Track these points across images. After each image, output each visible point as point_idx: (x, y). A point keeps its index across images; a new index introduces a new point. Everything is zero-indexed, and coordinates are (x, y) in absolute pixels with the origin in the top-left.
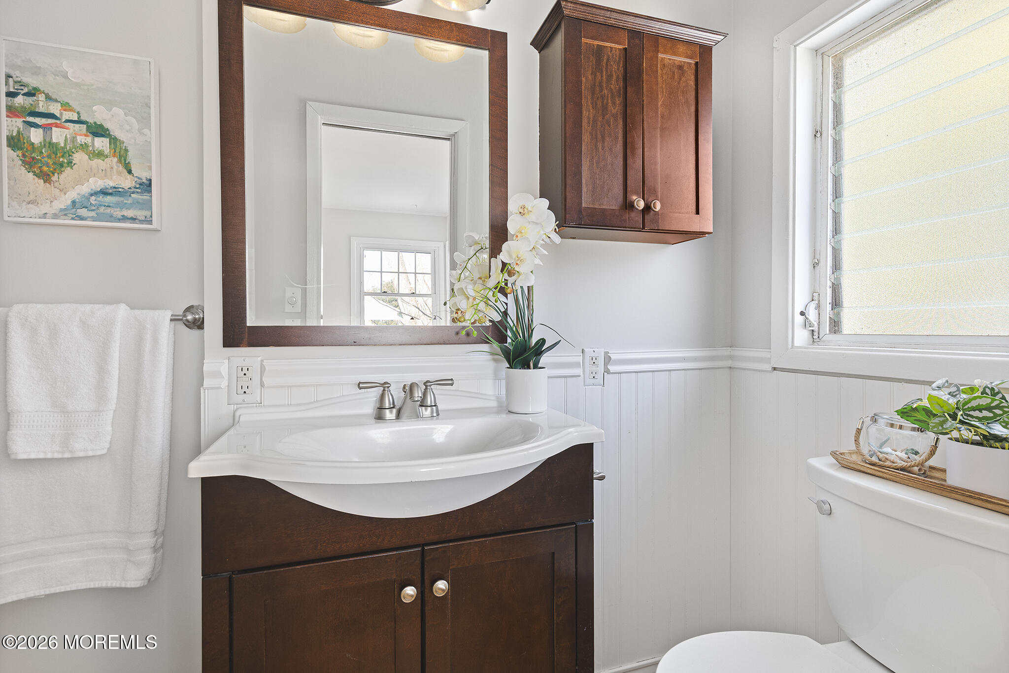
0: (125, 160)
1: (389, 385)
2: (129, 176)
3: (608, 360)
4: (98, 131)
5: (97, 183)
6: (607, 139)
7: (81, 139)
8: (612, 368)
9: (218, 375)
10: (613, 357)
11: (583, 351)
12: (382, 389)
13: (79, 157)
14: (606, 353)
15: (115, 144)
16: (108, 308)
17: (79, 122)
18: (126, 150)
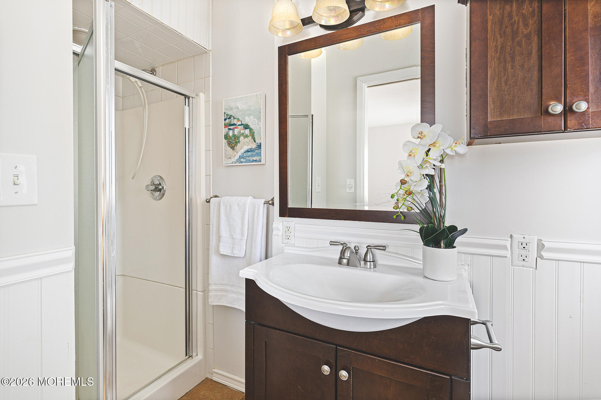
0: (254, 137)
1: (346, 245)
2: (255, 143)
3: (541, 246)
4: (246, 127)
5: (246, 148)
6: (518, 58)
7: (242, 131)
8: (544, 254)
9: (278, 229)
10: (547, 245)
11: (511, 236)
12: (342, 247)
13: (242, 138)
14: (540, 241)
15: (251, 131)
16: (246, 198)
17: (242, 125)
18: (254, 133)
